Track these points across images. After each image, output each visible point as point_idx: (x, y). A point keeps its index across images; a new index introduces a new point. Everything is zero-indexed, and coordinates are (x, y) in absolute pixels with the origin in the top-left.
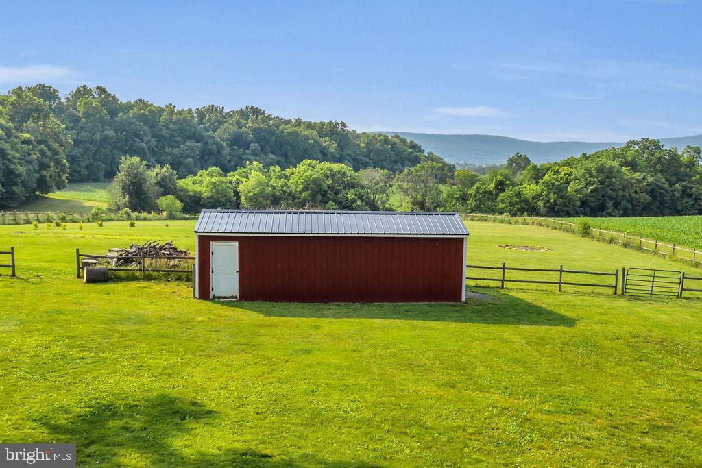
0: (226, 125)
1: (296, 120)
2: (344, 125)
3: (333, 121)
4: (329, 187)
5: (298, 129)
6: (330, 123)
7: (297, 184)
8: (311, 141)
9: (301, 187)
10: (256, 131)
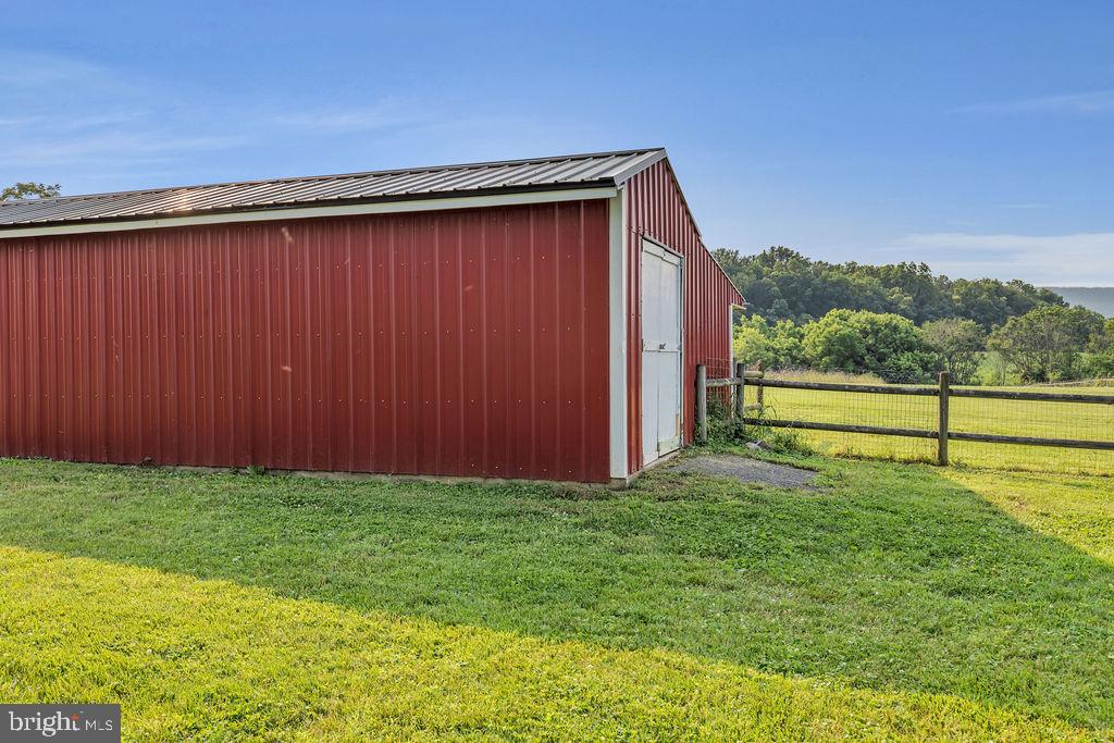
0: (740, 275)
1: (849, 265)
2: (925, 268)
3: (908, 264)
4: (868, 350)
5: (849, 278)
6: (902, 266)
7: (815, 346)
8: (869, 293)
9: (820, 349)
10: (784, 282)
